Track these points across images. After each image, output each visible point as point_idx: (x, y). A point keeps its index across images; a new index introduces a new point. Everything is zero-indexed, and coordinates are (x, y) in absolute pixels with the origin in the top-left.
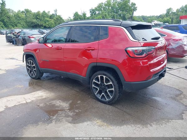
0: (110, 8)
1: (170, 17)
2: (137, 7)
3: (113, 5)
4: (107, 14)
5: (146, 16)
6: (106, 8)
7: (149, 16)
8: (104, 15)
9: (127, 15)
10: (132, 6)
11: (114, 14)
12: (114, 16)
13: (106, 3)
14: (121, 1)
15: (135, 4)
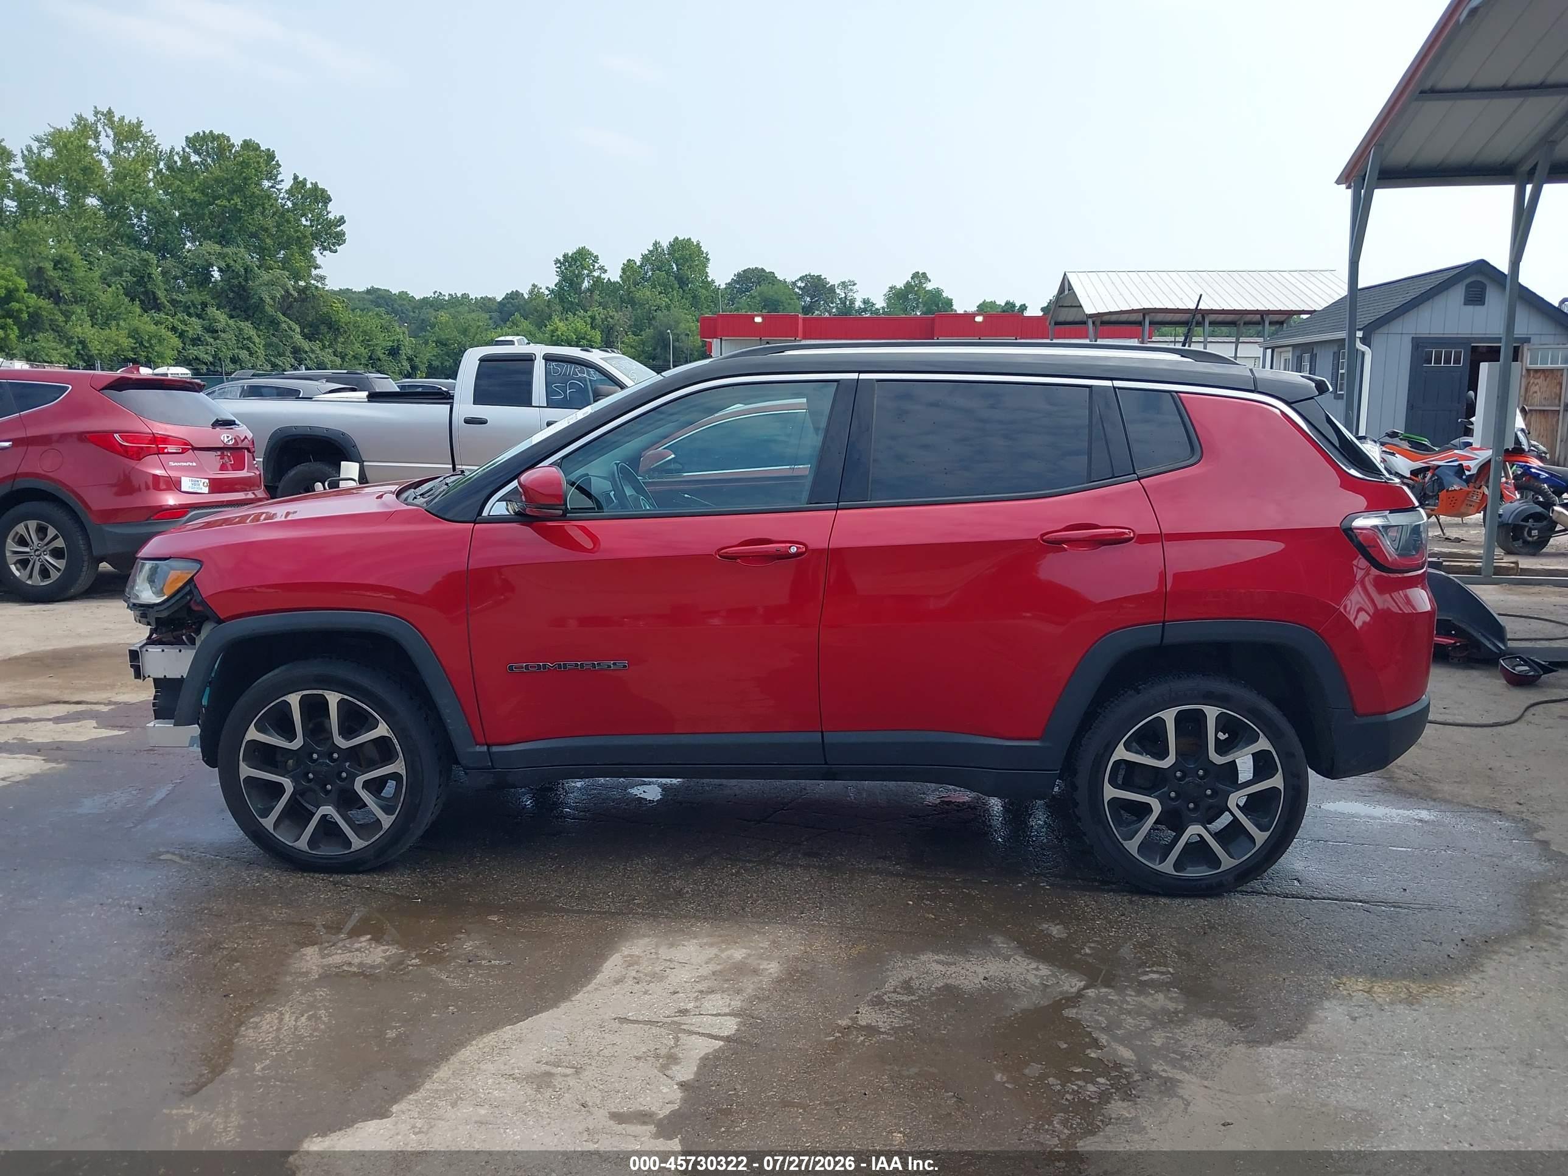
0: (92, 201)
1: (593, 318)
2: (341, 221)
3: (118, 177)
4: (71, 252)
5: (403, 295)
6: (54, 200)
7: (429, 294)
8: (49, 265)
9: (266, 277)
10: (299, 209)
11: (146, 262)
12: (142, 278)
13: (48, 153)
14: (194, 158)
15: (321, 197)
